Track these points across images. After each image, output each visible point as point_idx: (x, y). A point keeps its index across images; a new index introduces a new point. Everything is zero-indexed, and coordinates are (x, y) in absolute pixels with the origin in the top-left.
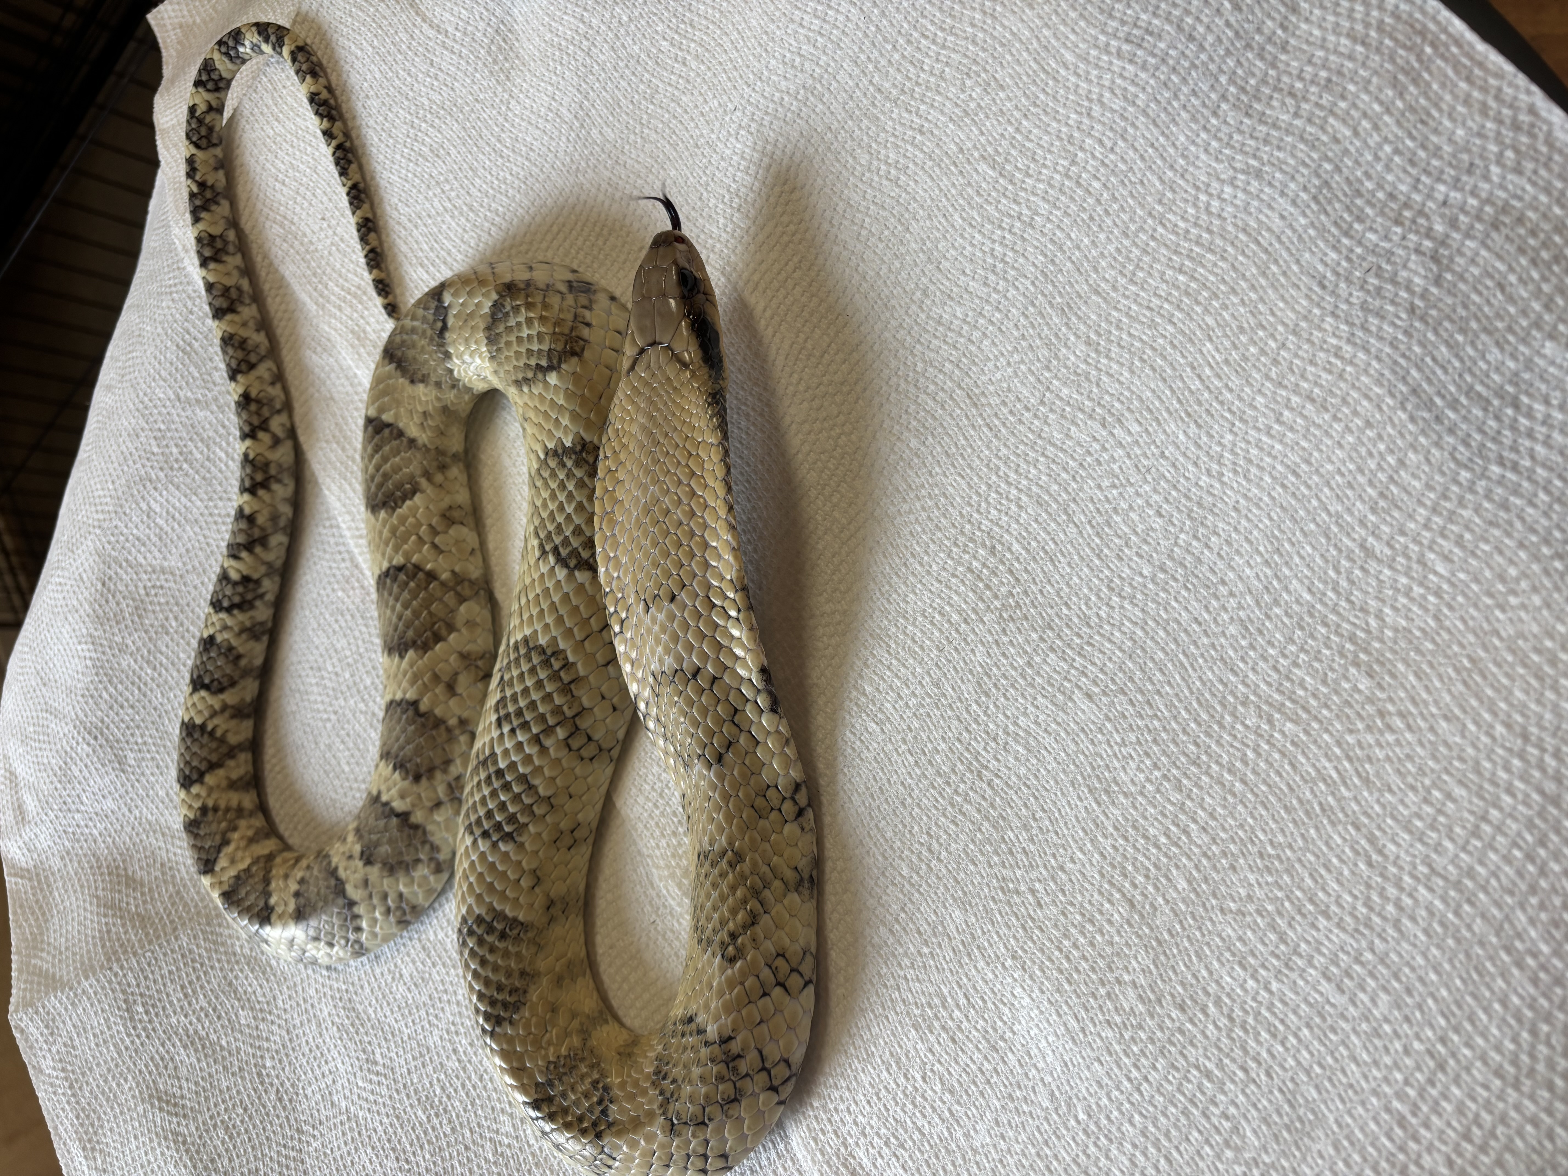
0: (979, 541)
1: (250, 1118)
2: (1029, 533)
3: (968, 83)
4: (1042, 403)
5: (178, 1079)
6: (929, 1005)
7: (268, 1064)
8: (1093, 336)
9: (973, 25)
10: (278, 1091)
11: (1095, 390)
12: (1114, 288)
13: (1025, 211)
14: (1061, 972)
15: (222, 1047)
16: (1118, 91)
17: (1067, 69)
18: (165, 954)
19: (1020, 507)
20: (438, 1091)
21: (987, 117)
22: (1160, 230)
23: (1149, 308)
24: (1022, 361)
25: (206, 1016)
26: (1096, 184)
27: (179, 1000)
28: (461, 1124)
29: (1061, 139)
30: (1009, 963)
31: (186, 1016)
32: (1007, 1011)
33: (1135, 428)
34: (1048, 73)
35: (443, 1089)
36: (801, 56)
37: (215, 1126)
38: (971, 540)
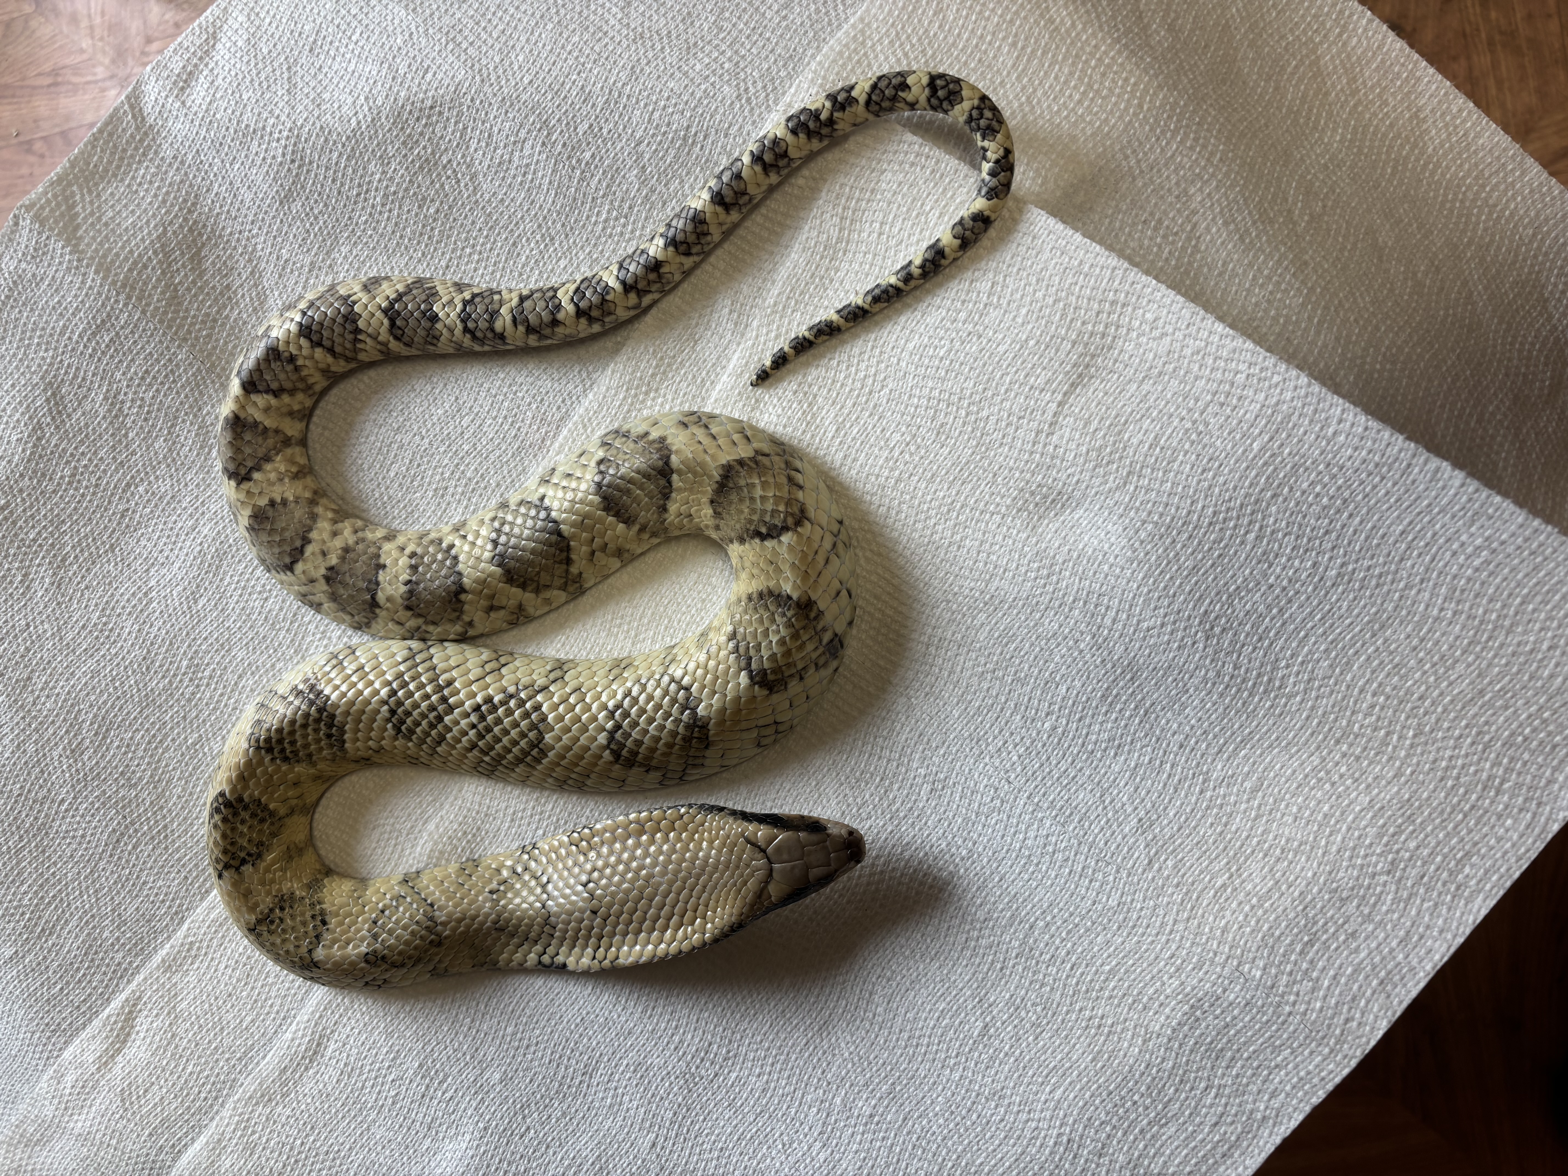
0: (731, 1047)
1: (94, 494)
2: (744, 1085)
3: (1039, 1009)
4: (829, 1083)
5: (80, 404)
6: (437, 1071)
7: (140, 489)
8: (876, 1119)
9: (1081, 1010)
10: (128, 510)
11: (842, 1124)
12: (908, 1133)
13: (952, 1062)
14: (488, 1167)
15: (126, 435)
16: (1036, 1132)
17: (1050, 1093)
18: (161, 342)
19: (759, 1076)
20: (207, 673)
21: (1016, 1026)
22: (950, 1164)
23: (898, 1160)
24: (854, 1065)
25: (140, 407)
26: (974, 1116)
27: (136, 373)
28: (196, 705)
29: (1002, 1089)
30: (481, 1125)
31: (128, 386)
32: (453, 1131)
33: (822, 1157)
34: (1047, 1077)
35: (211, 677)
36: (1054, 853)
37: (68, 462)
38: (730, 1042)
